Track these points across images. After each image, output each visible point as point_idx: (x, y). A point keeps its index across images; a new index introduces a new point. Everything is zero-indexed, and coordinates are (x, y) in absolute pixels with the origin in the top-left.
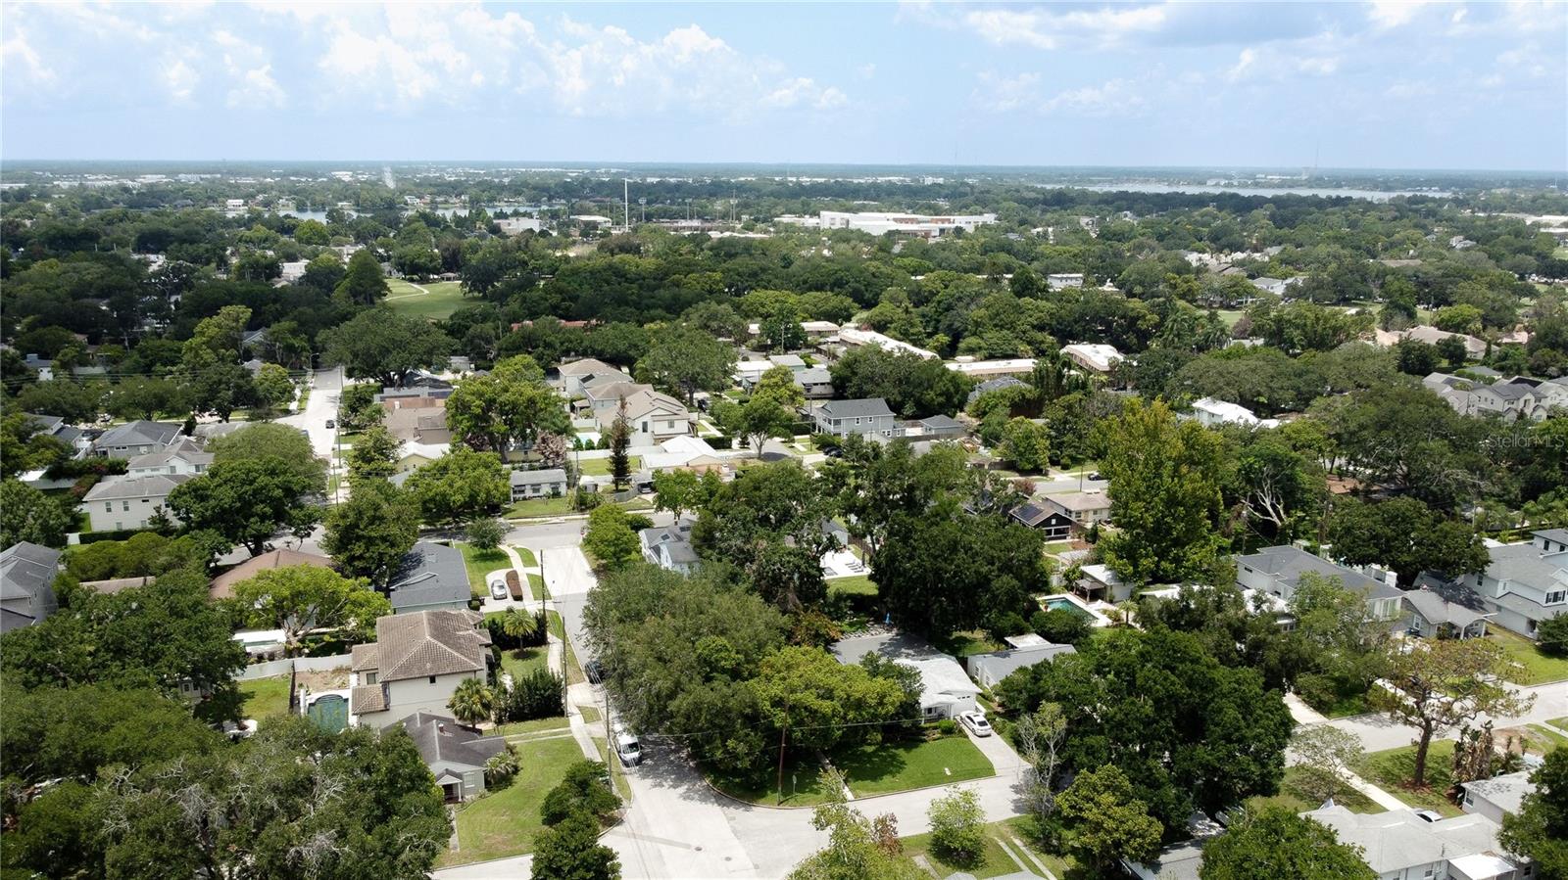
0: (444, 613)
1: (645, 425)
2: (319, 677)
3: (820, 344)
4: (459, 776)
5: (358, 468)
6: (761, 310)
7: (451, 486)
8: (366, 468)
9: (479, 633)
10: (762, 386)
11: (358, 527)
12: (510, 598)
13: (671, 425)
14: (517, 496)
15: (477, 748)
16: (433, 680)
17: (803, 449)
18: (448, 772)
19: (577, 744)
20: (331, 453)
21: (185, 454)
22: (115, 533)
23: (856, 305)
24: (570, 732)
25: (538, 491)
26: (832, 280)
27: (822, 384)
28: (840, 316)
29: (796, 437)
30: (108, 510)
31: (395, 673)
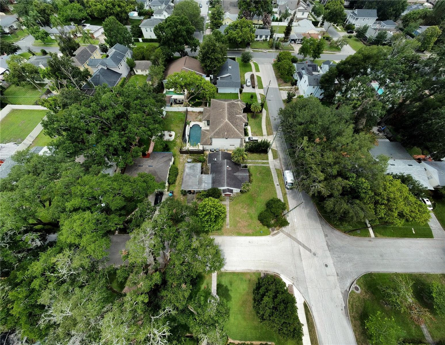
0: (233, 103)
2: (194, 114)
4: (231, 191)
5: (213, 22)
7: (238, 34)
8: (215, 22)
9: (244, 116)
11: (208, 53)
12: (251, 87)
13: (303, 14)
15: (239, 177)
16: (226, 139)
17: (340, 30)
18: (228, 190)
19: (271, 172)
20: (207, 14)
21: (167, 10)
22: (150, 39)
24: (268, 163)
25: (262, 38)
30: (147, 31)
31: (214, 135)
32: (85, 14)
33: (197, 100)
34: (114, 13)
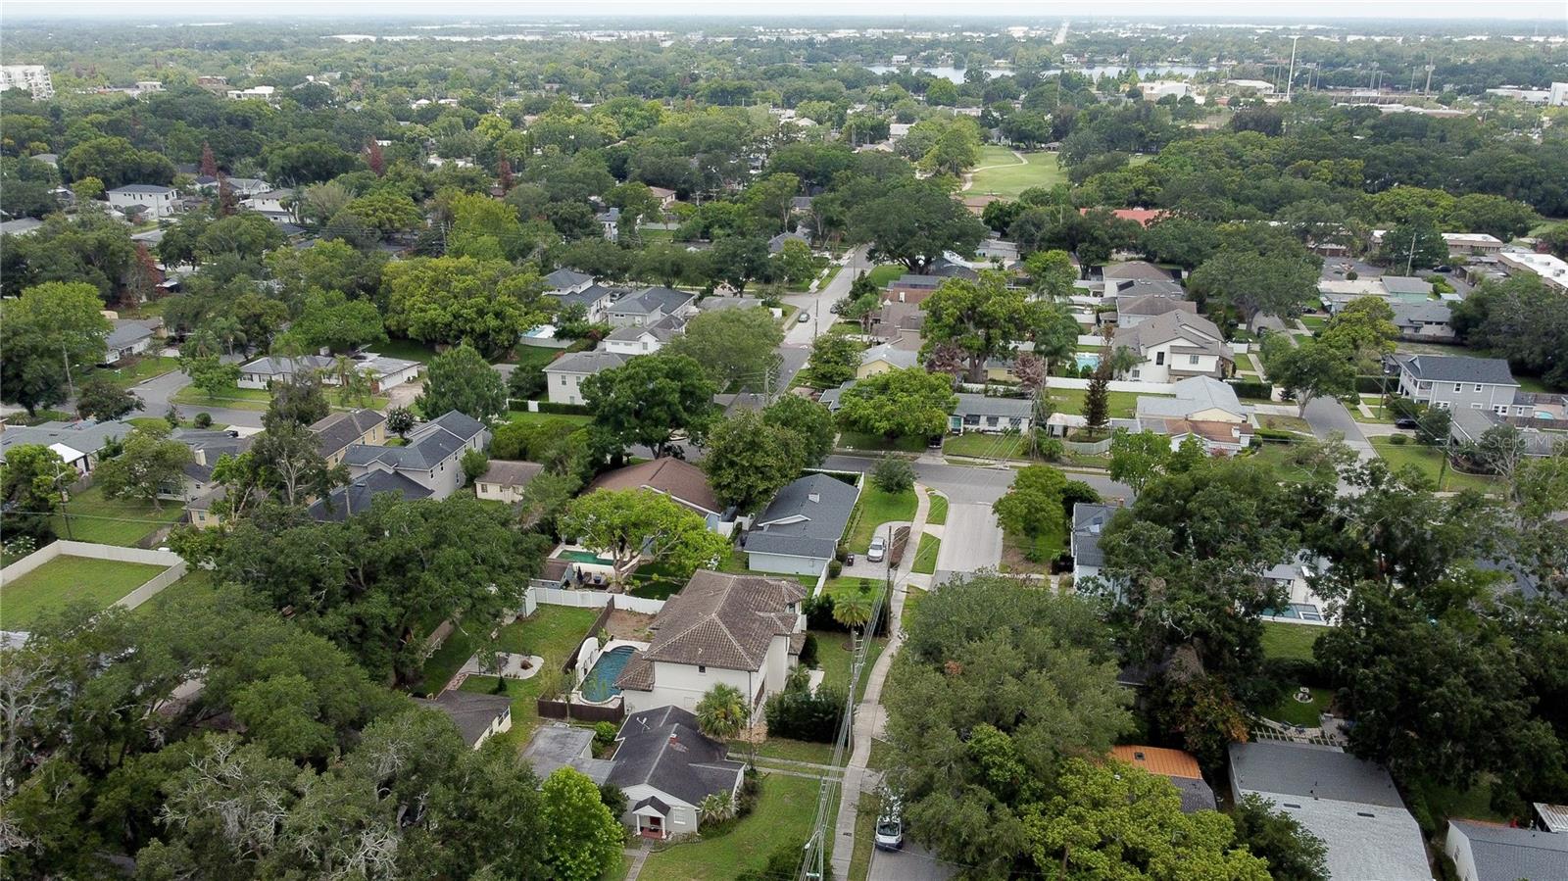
0: (761, 582)
1: (1161, 356)
2: (635, 619)
3: (1468, 264)
4: (664, 809)
5: (816, 368)
6: (1399, 213)
8: (824, 368)
10: (1341, 320)
11: (733, 450)
12: (882, 563)
13: (1195, 361)
14: (969, 427)
15: (703, 774)
16: (702, 669)
17: (1369, 414)
18: (654, 802)
19: (838, 797)
21: (658, 331)
22: (567, 405)
23: (1538, 215)
24: (840, 774)
25: (995, 424)
26: (1517, 177)
27: (1438, 323)
28: (1508, 230)
29: (1361, 395)
30: (564, 383)
31: (661, 652)
32: (378, 329)
33: (655, 576)
34: (473, 330)
